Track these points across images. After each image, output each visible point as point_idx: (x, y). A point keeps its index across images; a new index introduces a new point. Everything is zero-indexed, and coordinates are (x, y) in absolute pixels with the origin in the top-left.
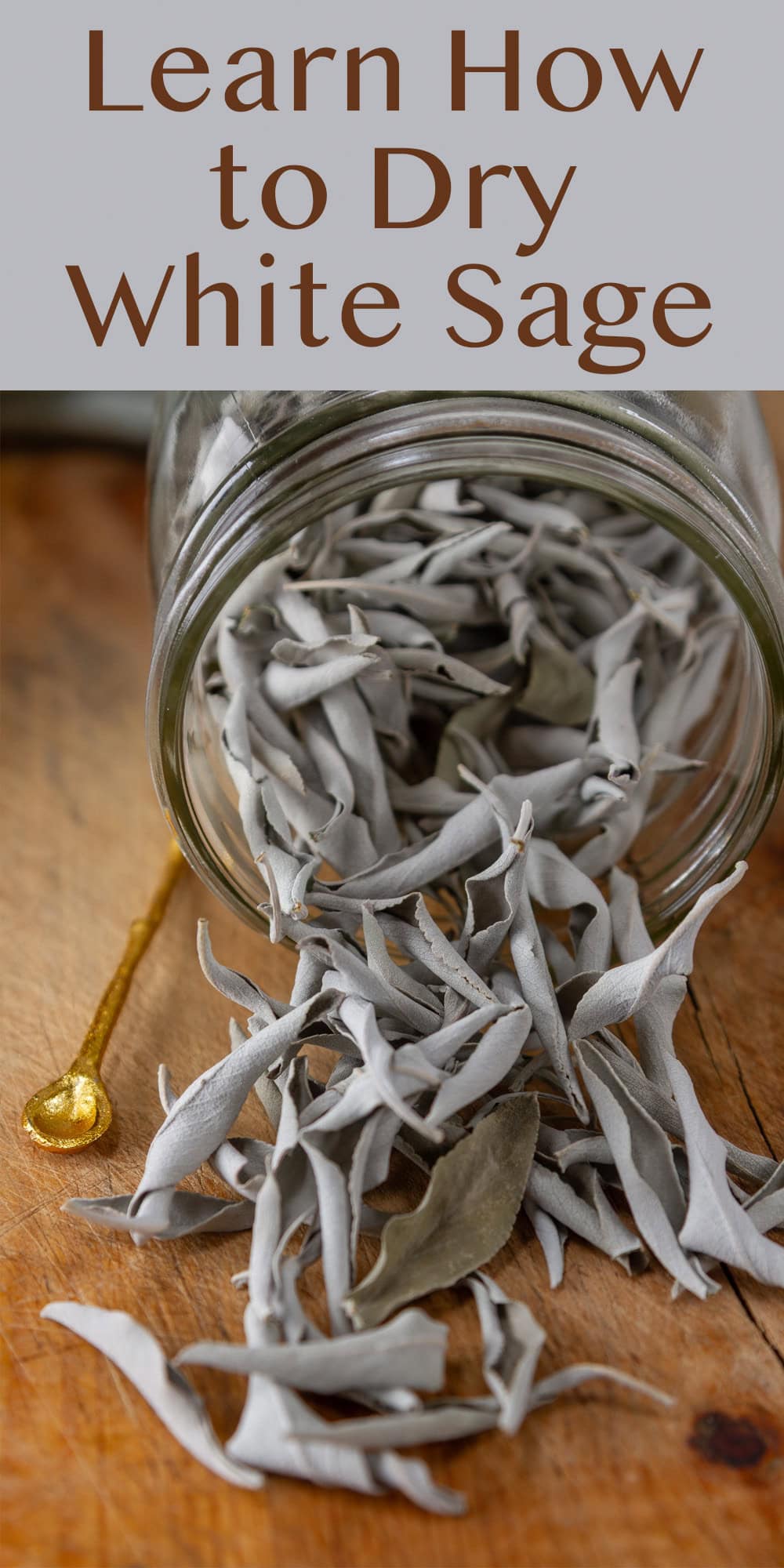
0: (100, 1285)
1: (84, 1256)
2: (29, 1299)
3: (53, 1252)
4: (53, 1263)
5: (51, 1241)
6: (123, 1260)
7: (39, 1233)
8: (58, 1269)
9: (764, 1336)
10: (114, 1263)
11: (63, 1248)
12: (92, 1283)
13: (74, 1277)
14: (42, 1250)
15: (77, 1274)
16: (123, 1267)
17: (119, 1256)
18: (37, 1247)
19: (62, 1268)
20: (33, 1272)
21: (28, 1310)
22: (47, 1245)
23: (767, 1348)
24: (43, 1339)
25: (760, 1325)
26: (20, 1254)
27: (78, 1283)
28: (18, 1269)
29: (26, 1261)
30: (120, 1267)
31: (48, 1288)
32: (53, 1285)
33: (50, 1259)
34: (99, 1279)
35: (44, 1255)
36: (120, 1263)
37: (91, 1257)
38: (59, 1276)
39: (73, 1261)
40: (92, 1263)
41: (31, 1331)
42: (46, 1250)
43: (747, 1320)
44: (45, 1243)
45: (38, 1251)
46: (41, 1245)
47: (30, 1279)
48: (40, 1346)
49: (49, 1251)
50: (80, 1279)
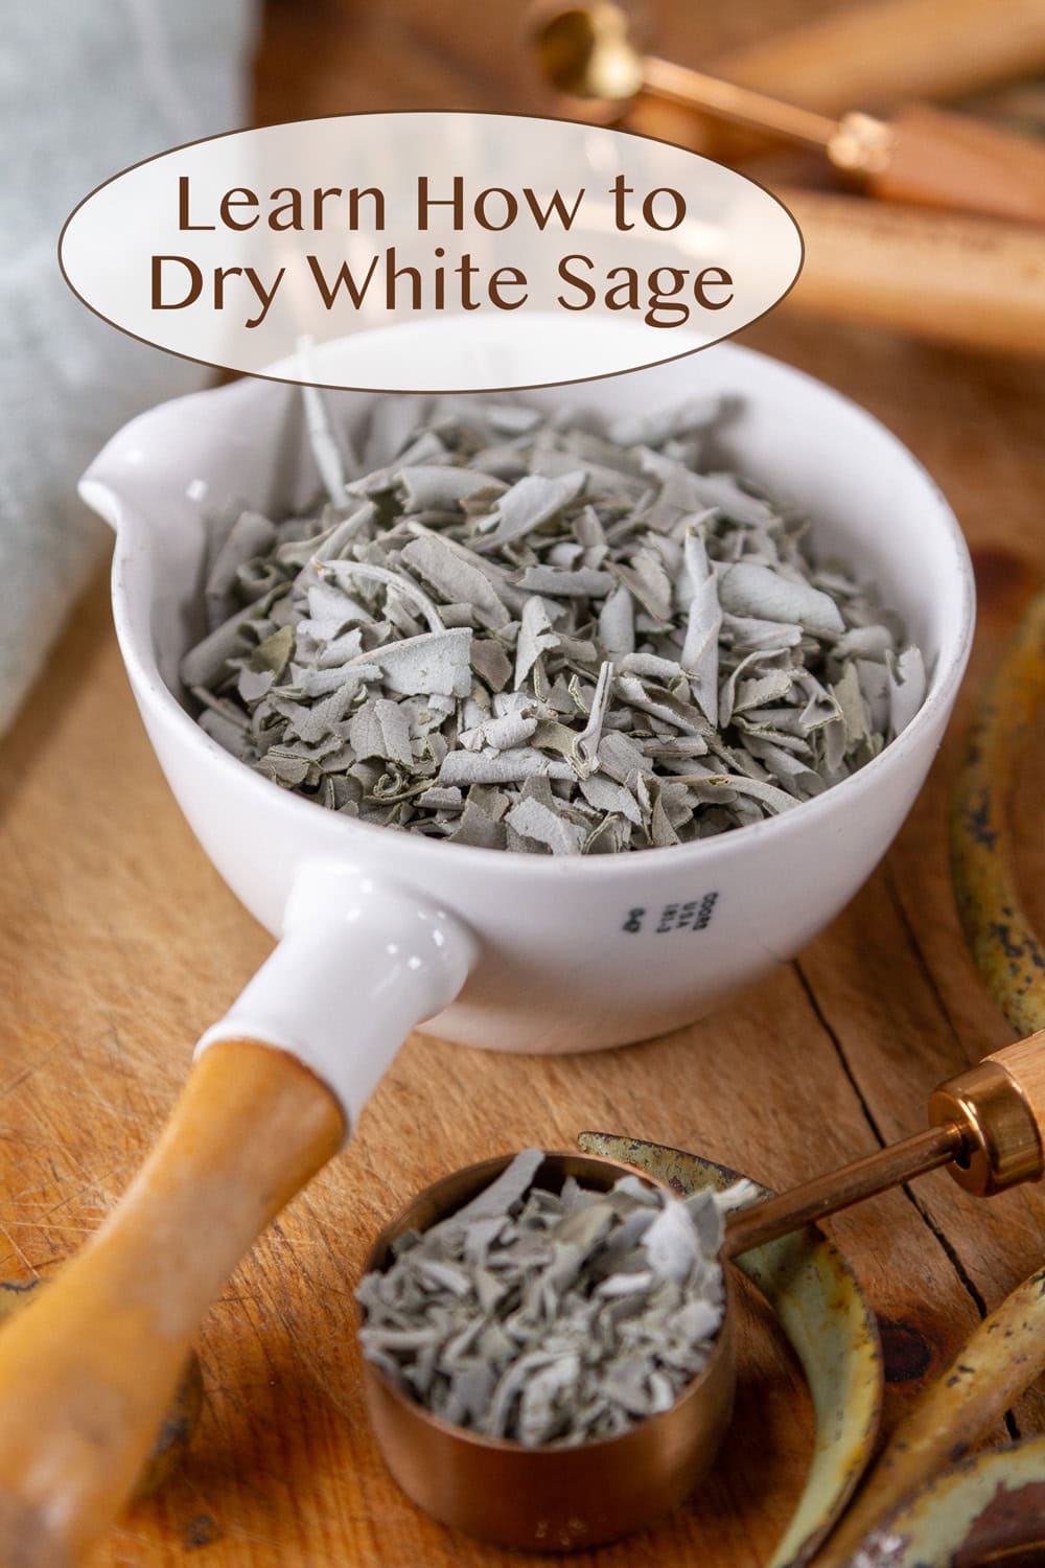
0: (118, 1169)
1: (95, 1133)
2: (34, 1189)
3: (56, 1128)
4: (57, 1143)
5: (52, 1114)
6: (143, 1137)
7: (35, 1103)
8: (64, 1150)
9: (926, 1218)
10: (134, 1142)
11: (67, 1124)
12: (108, 1167)
13: (86, 1160)
14: (41, 1126)
15: (89, 1156)
16: (144, 1146)
17: (137, 1131)
18: (35, 1122)
19: (70, 1149)
20: (35, 1155)
21: (32, 1203)
22: (47, 1120)
23: (930, 1233)
24: (58, 1241)
25: (920, 1205)
26: (15, 1131)
27: (90, 1168)
28: (15, 1152)
29: (23, 1142)
30: (140, 1147)
31: (55, 1175)
32: (60, 1171)
33: (53, 1138)
34: (116, 1162)
35: (45, 1132)
36: (140, 1141)
37: (104, 1134)
38: (66, 1159)
39: (82, 1140)
40: (105, 1141)
41: (41, 1230)
42: (46, 1126)
43: (905, 1198)
44: (44, 1117)
45: (38, 1129)
46: (40, 1120)
47: (32, 1164)
48: (54, 1249)
49: (51, 1128)
50: (92, 1164)
